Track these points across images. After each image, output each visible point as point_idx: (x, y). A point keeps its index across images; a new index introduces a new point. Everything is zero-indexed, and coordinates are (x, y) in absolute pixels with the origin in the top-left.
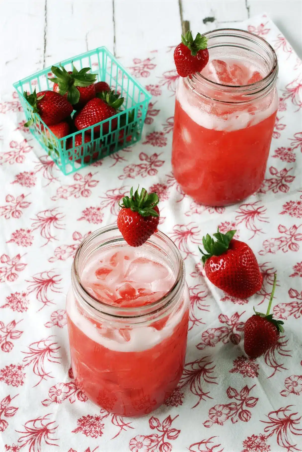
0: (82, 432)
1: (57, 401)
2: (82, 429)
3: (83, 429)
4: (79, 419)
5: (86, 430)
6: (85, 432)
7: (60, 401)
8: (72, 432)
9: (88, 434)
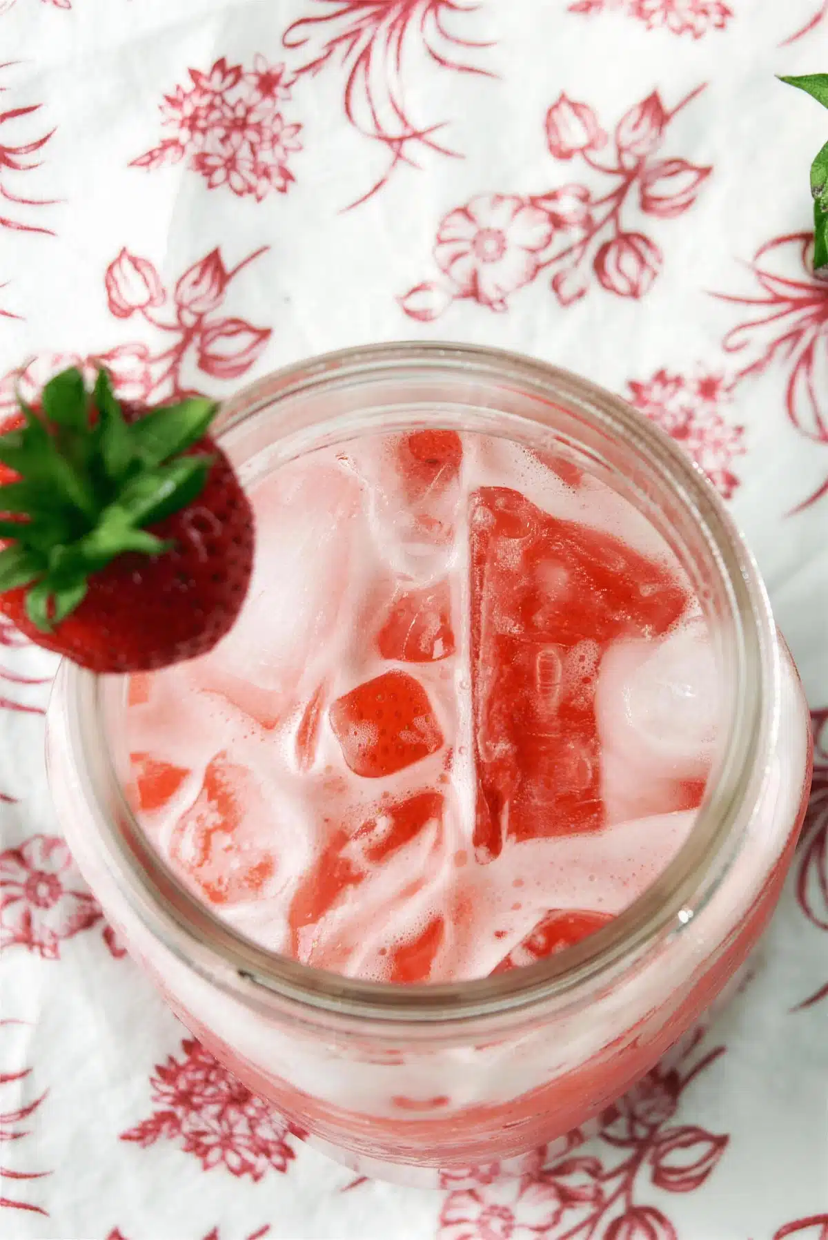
0: (180, 1141)
1: (36, 938)
2: (176, 1123)
3: (186, 1128)
4: (163, 1062)
5: (203, 1134)
6: (196, 1145)
7: (48, 942)
8: (126, 1137)
9: (214, 1155)
